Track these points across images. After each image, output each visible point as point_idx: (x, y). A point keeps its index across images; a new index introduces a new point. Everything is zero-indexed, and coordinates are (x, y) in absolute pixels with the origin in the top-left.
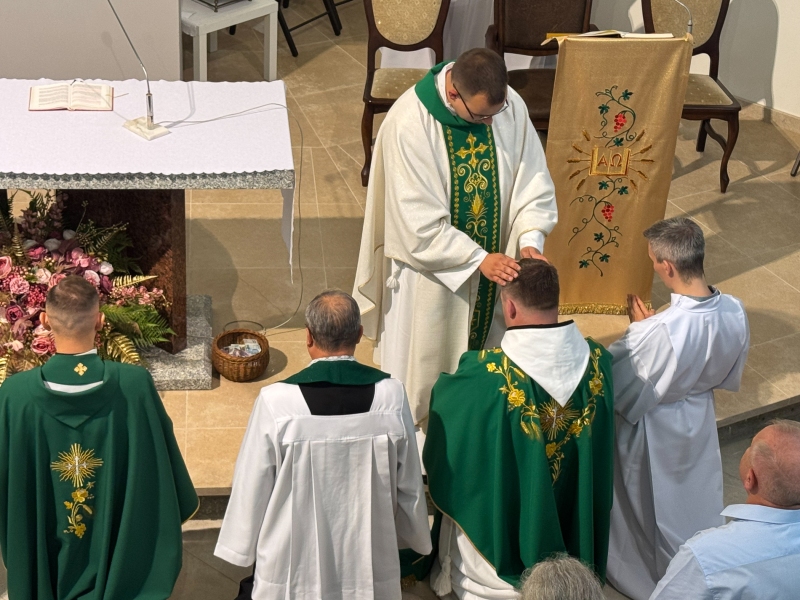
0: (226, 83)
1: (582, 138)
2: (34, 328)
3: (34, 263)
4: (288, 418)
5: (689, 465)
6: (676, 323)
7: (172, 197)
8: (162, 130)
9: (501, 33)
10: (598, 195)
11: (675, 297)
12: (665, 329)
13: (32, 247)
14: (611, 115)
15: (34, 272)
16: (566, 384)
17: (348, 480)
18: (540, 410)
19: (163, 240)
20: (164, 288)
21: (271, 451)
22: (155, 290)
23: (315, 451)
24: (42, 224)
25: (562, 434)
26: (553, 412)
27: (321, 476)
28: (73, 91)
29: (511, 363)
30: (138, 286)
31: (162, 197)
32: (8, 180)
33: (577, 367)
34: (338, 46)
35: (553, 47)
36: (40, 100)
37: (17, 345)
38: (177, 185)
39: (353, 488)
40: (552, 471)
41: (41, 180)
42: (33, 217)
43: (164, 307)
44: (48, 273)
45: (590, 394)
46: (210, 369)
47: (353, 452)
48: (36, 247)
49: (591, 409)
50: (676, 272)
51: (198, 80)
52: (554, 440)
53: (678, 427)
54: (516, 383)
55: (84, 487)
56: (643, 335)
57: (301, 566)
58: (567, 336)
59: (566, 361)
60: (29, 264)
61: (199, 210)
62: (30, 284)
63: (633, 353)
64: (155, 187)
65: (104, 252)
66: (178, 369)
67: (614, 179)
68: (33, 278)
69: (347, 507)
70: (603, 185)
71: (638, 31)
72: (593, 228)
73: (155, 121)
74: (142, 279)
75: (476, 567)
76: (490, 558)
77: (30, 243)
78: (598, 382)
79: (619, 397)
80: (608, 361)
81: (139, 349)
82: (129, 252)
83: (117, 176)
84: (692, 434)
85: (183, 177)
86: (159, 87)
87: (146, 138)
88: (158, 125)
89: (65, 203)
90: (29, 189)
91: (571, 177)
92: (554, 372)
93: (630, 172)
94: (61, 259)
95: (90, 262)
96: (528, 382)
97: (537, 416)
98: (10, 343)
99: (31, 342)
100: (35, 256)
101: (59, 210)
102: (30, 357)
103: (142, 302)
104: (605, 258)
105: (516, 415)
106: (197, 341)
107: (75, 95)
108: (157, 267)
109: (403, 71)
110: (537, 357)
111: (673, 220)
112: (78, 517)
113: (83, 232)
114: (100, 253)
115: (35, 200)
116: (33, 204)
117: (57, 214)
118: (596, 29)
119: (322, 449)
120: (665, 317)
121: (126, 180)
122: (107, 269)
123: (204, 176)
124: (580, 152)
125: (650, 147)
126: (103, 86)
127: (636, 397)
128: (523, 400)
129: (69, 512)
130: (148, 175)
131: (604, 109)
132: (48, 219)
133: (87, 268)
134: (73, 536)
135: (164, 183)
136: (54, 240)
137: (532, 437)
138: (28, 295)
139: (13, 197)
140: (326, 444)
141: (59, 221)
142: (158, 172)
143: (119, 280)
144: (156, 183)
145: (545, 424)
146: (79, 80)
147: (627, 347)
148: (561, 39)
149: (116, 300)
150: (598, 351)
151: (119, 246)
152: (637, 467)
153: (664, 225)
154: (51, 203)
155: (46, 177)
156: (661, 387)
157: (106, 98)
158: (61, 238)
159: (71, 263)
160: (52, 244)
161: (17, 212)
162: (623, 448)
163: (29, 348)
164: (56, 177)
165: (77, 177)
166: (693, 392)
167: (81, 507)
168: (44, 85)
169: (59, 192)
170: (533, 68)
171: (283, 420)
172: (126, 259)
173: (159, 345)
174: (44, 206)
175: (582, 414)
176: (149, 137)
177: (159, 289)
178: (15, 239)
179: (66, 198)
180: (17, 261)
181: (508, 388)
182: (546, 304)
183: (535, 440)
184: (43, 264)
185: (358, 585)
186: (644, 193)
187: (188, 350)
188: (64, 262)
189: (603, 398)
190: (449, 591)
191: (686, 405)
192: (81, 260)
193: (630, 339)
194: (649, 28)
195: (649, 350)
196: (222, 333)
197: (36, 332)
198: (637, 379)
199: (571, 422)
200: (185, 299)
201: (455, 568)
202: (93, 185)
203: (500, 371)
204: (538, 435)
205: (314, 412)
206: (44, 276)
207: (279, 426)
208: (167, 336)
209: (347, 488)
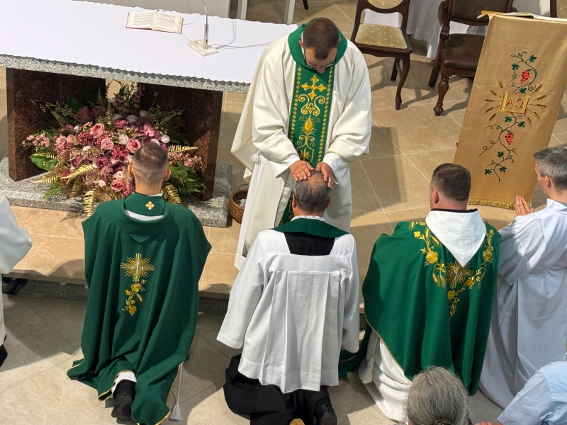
0: (258, 22)
1: (498, 85)
2: (114, 173)
3: (118, 130)
4: (274, 254)
5: (544, 317)
6: (548, 220)
7: (214, 96)
8: (213, 50)
9: (450, 7)
10: (504, 125)
11: (550, 202)
12: (540, 223)
13: (118, 119)
14: (519, 72)
15: (118, 136)
16: (467, 252)
17: (310, 299)
18: (447, 268)
19: (205, 124)
20: (202, 157)
21: (261, 275)
22: (196, 157)
23: (290, 278)
24: (126, 104)
25: (459, 285)
26: (456, 270)
27: (293, 295)
28: (157, 17)
29: (431, 233)
30: (185, 153)
31: (207, 95)
32: (107, 73)
33: (476, 241)
34: (336, 5)
35: (485, 21)
36: (134, 22)
37: (102, 183)
38: (219, 88)
39: (313, 306)
40: (450, 310)
41: (129, 75)
42: (121, 99)
43: (200, 169)
44: (127, 137)
45: (482, 261)
46: (226, 214)
47: (316, 282)
48: (121, 119)
49: (482, 271)
50: (553, 184)
51: (240, 18)
52: (454, 289)
53: (540, 290)
54: (433, 247)
55: (139, 282)
56: (524, 225)
57: (273, 353)
58: (472, 220)
59: (469, 237)
60: (115, 131)
61: (231, 107)
62: (115, 144)
63: (516, 237)
64: (203, 88)
65: (165, 128)
66: (205, 212)
67: (516, 115)
68: (117, 140)
69: (308, 317)
70: (508, 119)
71: (545, 15)
72: (498, 148)
73: (209, 44)
74: (188, 148)
75: (391, 367)
76: (400, 363)
77: (118, 116)
78: (489, 253)
79: (502, 266)
80: (498, 240)
81: (181, 195)
82: (181, 130)
83: (179, 78)
84: (550, 296)
85: (223, 83)
86: (214, 20)
87: (201, 54)
88: (210, 47)
89: (143, 92)
90: (120, 80)
91: (486, 111)
92: (460, 243)
93: (528, 112)
94: (137, 129)
95: (155, 134)
96: (441, 247)
97: (444, 271)
98: (98, 182)
99: (111, 182)
100: (119, 125)
101: (138, 97)
102: (109, 192)
103: (186, 164)
104: (503, 169)
105: (430, 269)
106: (220, 194)
107: (158, 20)
108: (199, 142)
109: (379, 26)
110: (449, 231)
111: (555, 149)
112: (132, 301)
113: (153, 113)
114: (162, 128)
115: (124, 88)
116: (122, 90)
117: (137, 99)
118: (516, 11)
119: (296, 277)
120: (541, 214)
121: (185, 81)
122: (165, 139)
123: (237, 84)
124: (495, 94)
125: (544, 96)
126: (177, 16)
127: (515, 266)
128: (436, 259)
129: (127, 297)
130: (200, 79)
131: (515, 67)
132: (131, 102)
133: (153, 137)
134: (127, 313)
135: (210, 86)
136: (133, 116)
137: (439, 285)
138: (112, 151)
139: (109, 84)
140: (298, 274)
141: (137, 104)
142: (207, 78)
143: (173, 147)
144: (204, 85)
145: (449, 277)
146: (161, 10)
147: (513, 233)
148: (491, 15)
149: (170, 160)
150: (492, 232)
151: (175, 125)
152: (508, 314)
153: (548, 151)
154: (134, 91)
155: (133, 73)
156: (532, 262)
157: (177, 24)
158: (138, 115)
159: (143, 133)
160: (132, 119)
161: (111, 94)
162: (500, 300)
163: (109, 186)
164: (139, 74)
165: (153, 75)
166: (553, 268)
167: (135, 295)
168: (137, 12)
169: (140, 85)
170: (469, 33)
171: (270, 255)
172: (179, 134)
173: (195, 194)
174: (129, 92)
175: (475, 273)
176: (203, 54)
177: (198, 156)
178: (108, 113)
179: (144, 89)
180: (107, 128)
181: (427, 250)
182: (460, 197)
183: (441, 287)
184: (125, 131)
185: (311, 370)
186: (536, 128)
187: (213, 200)
188: (138, 132)
189: (491, 264)
190: (371, 381)
191: (548, 276)
192: (149, 131)
193: (515, 227)
194: (553, 13)
195: (527, 236)
196: (237, 190)
197: (115, 176)
198: (516, 254)
199: (467, 278)
200: (215, 165)
201: (376, 366)
202: (163, 82)
203: (423, 238)
204: (444, 284)
205: (292, 252)
206: (124, 139)
207: (268, 259)
208: (201, 188)
209: (309, 305)
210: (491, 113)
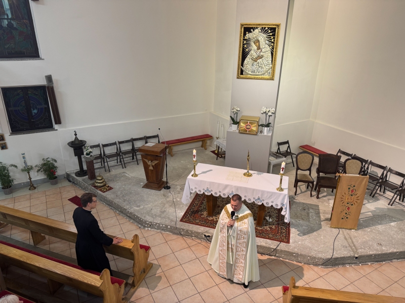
1: (344, 194)
10: (347, 205)
14: (351, 190)
67: (350, 202)
70: (348, 203)
72: (345, 211)
93: (354, 201)
104: (347, 218)
118: (348, 174)
124: (344, 196)
125: (358, 197)
131: (349, 188)
186: (356, 205)
210: (342, 202)
